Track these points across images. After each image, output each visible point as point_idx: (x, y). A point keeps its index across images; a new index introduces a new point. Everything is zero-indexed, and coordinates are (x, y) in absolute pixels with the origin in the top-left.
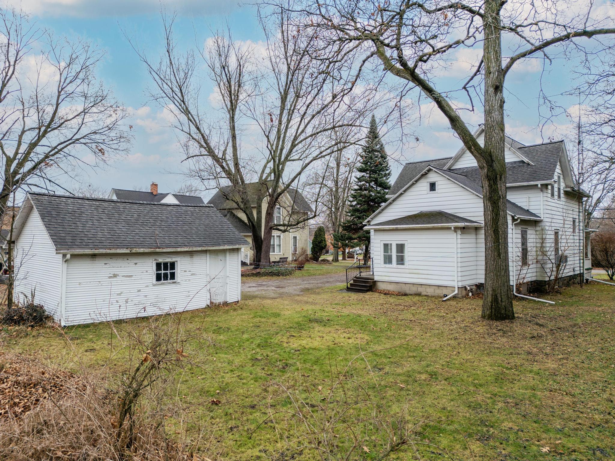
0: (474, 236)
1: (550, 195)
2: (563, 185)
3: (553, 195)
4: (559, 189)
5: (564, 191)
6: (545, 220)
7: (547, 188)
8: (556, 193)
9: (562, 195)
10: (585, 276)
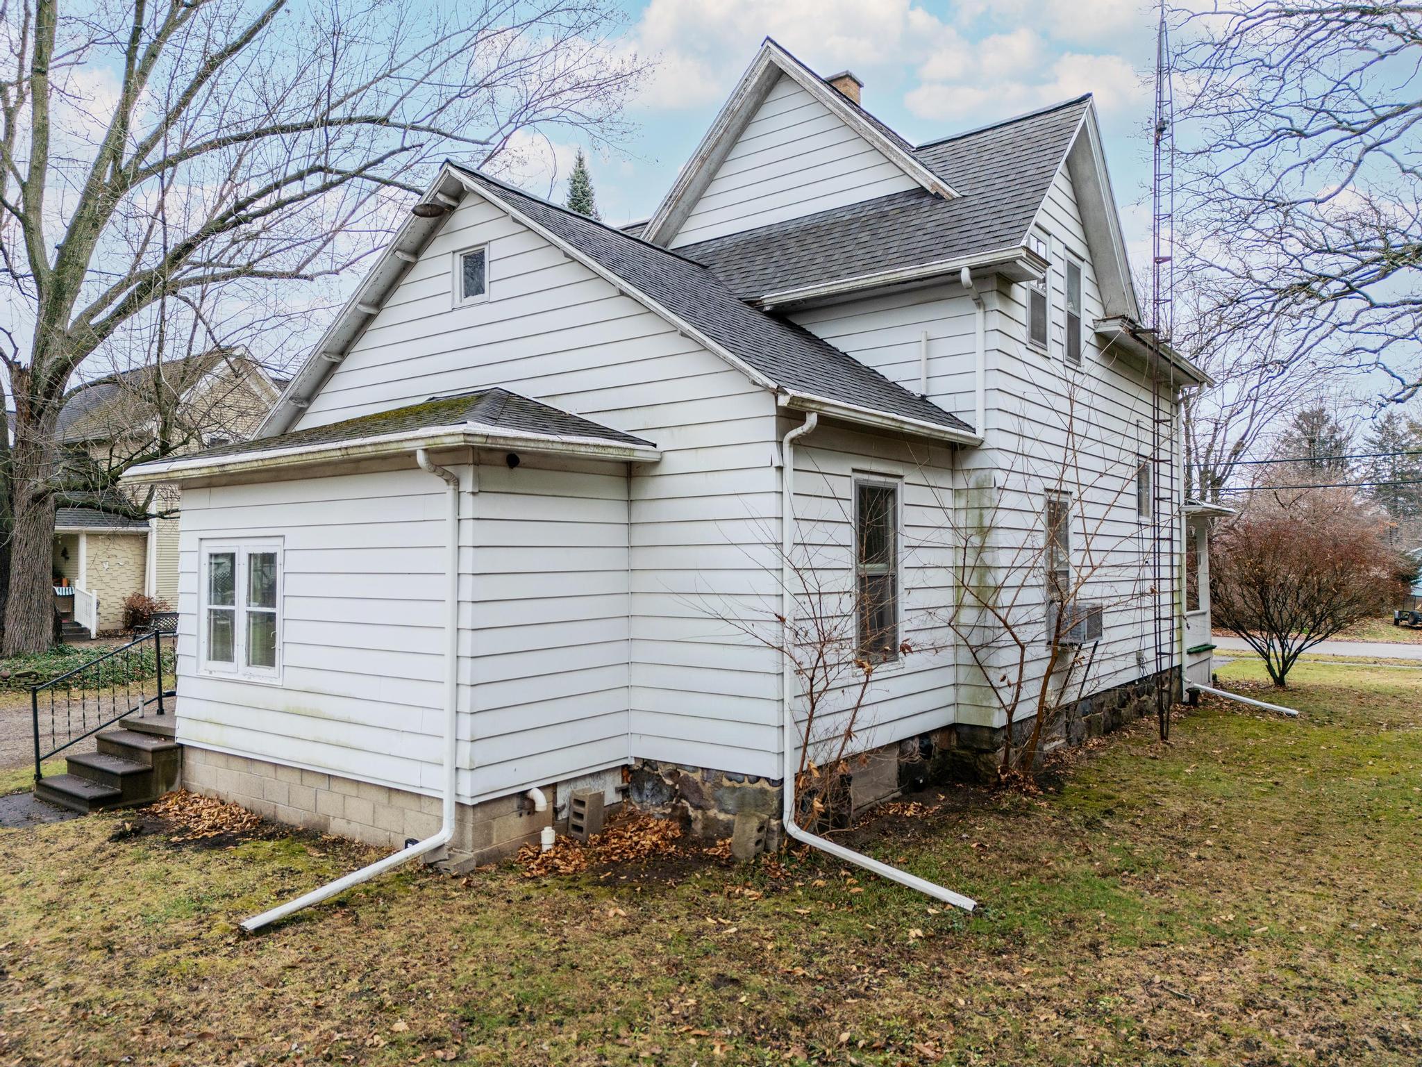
0: (616, 512)
1: (1022, 333)
2: (1091, 310)
3: (1038, 333)
4: (1073, 322)
5: (1100, 336)
6: (993, 440)
7: (1005, 295)
8: (1056, 332)
9: (1089, 351)
10: (1186, 677)
